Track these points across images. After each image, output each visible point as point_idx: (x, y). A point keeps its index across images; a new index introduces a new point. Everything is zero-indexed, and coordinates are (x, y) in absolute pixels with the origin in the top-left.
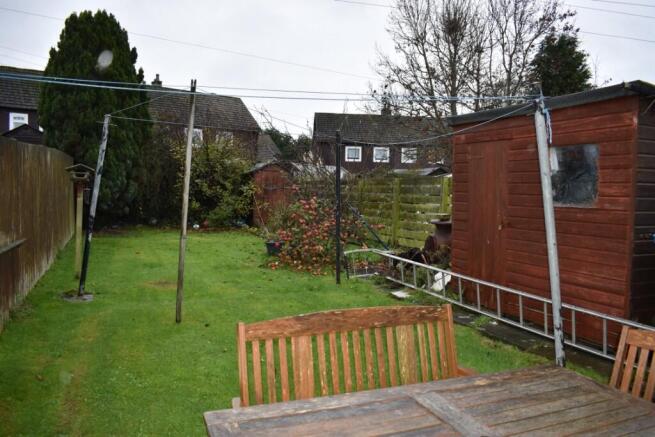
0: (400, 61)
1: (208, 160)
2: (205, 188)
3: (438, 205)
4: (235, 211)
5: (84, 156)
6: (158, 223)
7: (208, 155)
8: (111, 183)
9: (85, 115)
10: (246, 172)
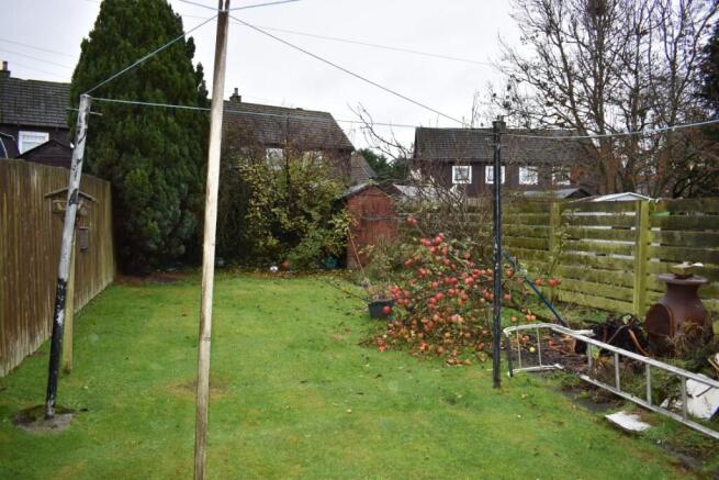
0: (529, 54)
1: (288, 182)
2: (284, 219)
3: (633, 243)
4: (323, 248)
5: (123, 179)
6: (225, 264)
7: (289, 176)
8: (159, 214)
9: (124, 125)
10: (337, 197)
